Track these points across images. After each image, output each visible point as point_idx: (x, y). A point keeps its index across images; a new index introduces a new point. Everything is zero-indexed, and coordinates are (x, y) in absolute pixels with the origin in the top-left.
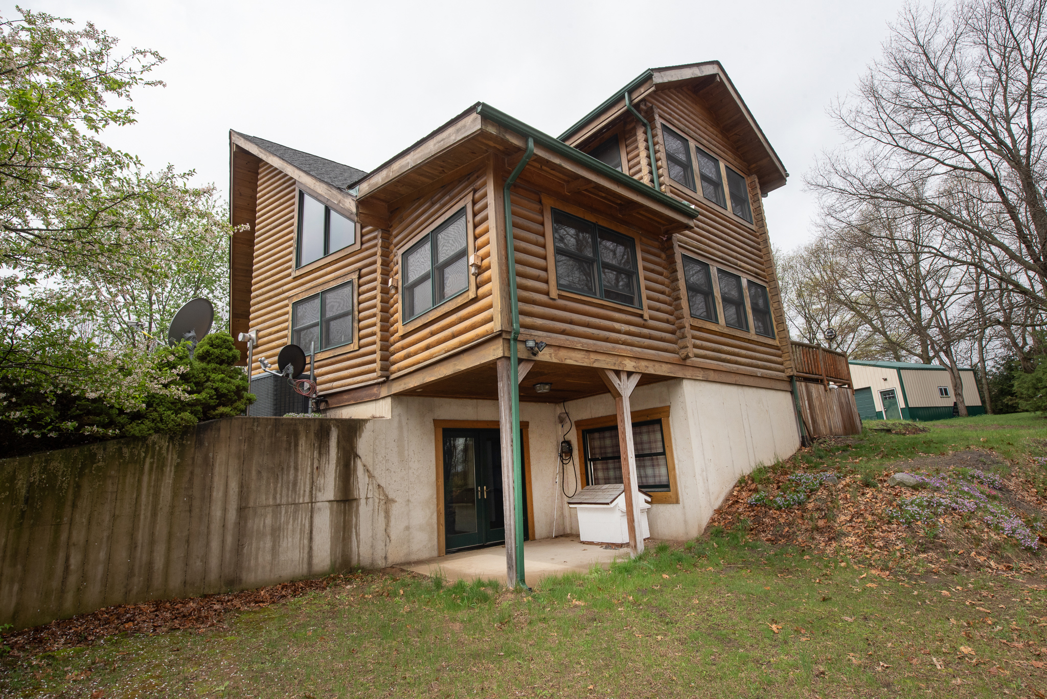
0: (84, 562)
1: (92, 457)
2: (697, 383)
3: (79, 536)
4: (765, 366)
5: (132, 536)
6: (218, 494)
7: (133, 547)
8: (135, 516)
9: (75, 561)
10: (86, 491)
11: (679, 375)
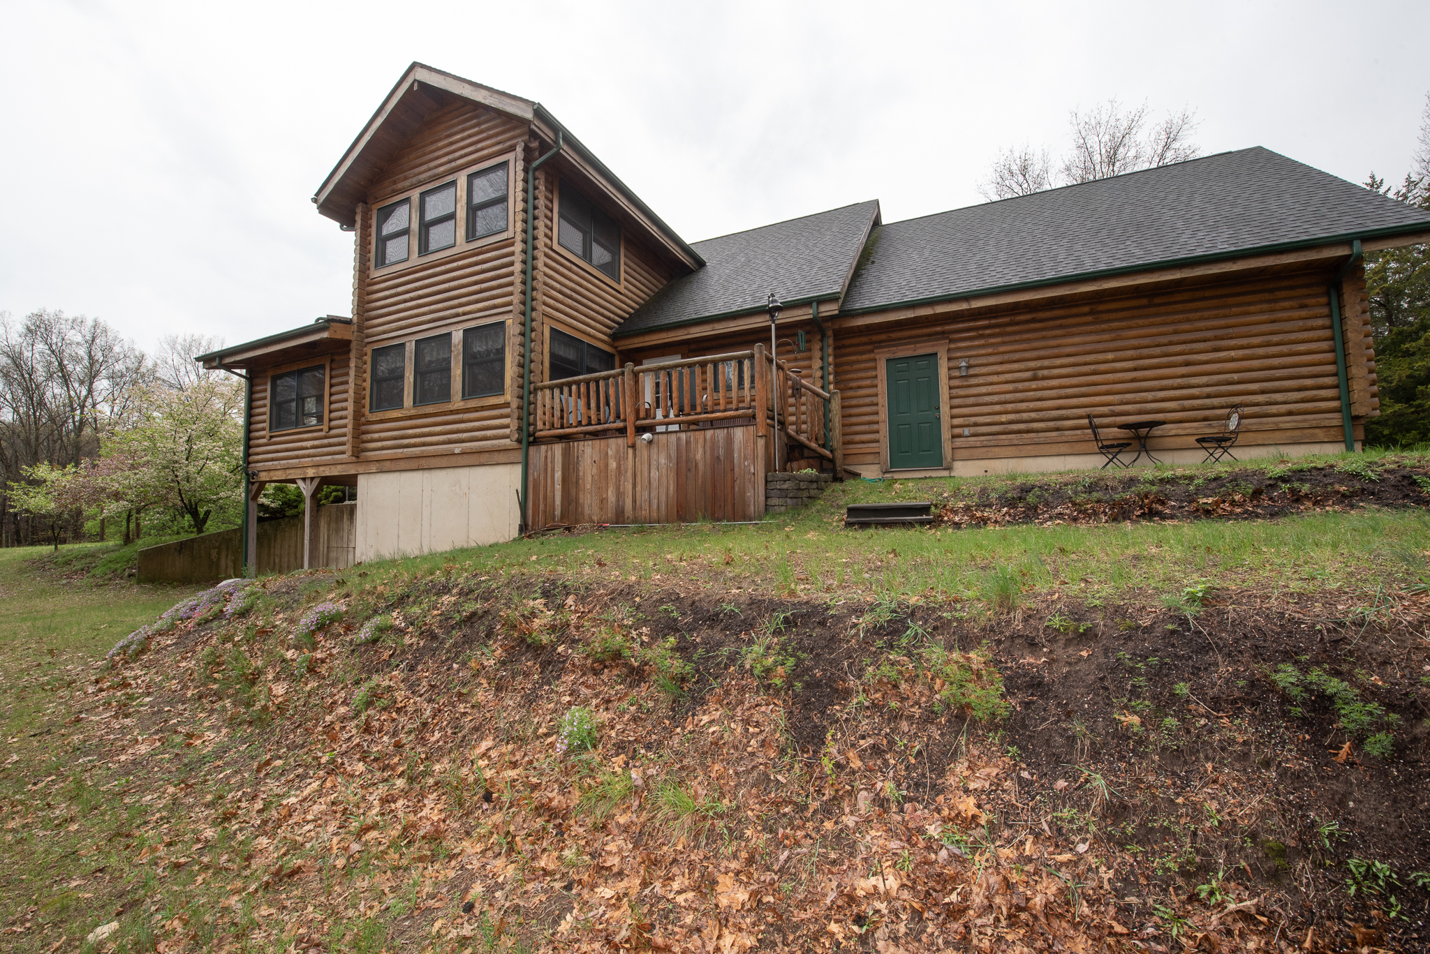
0: (280, 561)
1: (280, 524)
2: (372, 476)
3: (278, 552)
4: (472, 437)
5: (296, 554)
6: (321, 540)
7: (296, 558)
8: (296, 547)
9: (277, 560)
10: (279, 536)
11: (353, 472)
